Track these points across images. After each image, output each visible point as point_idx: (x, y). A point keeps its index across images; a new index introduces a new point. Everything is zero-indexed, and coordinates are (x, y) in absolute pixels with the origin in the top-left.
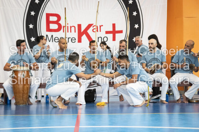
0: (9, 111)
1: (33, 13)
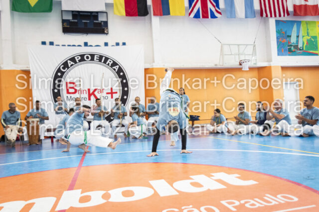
1: (56, 82)
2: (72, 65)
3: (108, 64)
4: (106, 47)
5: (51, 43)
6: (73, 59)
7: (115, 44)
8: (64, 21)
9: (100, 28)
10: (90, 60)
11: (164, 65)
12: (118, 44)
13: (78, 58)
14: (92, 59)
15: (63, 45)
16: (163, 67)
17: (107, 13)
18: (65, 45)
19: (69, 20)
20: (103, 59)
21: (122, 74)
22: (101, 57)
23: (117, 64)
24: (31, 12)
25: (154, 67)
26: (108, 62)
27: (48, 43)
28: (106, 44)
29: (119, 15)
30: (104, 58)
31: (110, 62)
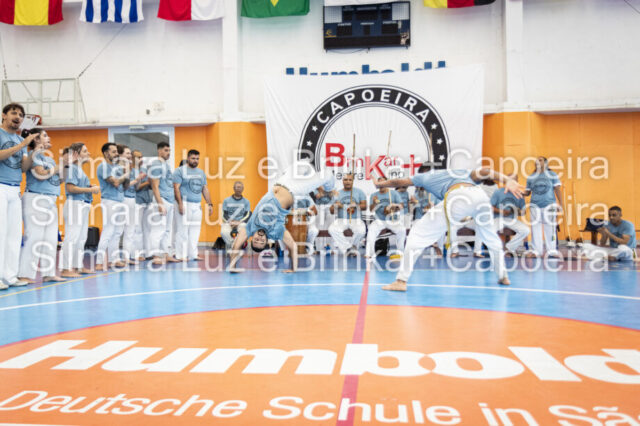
0: (281, 265)
1: (309, 143)
2: (338, 111)
3: (408, 108)
4: (405, 73)
5: (303, 71)
6: (340, 100)
7: (422, 66)
8: (326, 27)
9: (393, 35)
10: (374, 100)
11: (529, 107)
12: (428, 66)
13: (350, 97)
14: (377, 98)
15: (323, 74)
16: (526, 110)
17: (409, 2)
18: (326, 74)
19: (336, 24)
20: (398, 98)
21: (434, 126)
22: (393, 94)
23: (426, 107)
24: (272, 16)
25: (505, 111)
26: (408, 103)
27: (297, 71)
28: (405, 67)
29: (434, 6)
30: (399, 95)
31: (412, 102)
